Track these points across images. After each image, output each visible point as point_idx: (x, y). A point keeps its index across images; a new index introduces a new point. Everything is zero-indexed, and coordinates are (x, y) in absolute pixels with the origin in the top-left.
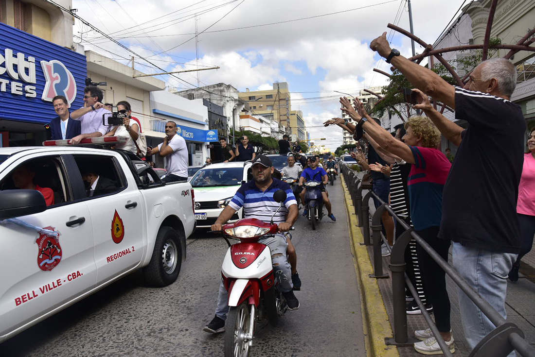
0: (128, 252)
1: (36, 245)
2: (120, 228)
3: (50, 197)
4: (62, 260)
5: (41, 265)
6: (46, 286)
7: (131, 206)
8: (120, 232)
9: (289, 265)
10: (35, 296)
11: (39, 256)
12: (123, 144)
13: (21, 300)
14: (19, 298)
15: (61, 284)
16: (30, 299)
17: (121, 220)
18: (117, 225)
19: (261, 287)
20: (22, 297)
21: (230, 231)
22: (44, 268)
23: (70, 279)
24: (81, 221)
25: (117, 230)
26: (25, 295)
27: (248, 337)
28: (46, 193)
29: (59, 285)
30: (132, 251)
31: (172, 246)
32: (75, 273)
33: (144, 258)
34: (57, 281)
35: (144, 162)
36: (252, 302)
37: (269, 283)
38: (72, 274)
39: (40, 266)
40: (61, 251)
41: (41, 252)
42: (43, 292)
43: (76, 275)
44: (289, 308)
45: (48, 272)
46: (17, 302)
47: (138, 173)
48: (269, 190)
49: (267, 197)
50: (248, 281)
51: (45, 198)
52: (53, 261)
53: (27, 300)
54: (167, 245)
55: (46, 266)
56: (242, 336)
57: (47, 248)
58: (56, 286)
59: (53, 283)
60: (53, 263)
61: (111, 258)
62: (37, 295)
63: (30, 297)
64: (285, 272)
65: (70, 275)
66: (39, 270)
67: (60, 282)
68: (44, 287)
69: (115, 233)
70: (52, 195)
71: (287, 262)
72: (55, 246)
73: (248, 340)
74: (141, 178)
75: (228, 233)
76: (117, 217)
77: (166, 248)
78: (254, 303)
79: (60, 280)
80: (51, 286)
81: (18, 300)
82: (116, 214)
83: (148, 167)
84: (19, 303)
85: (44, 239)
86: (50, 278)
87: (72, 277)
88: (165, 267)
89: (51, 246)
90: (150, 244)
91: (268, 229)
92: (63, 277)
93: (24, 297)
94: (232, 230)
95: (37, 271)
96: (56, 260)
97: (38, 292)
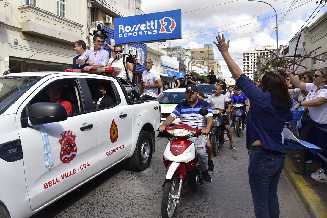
0: (119, 148)
1: (59, 144)
2: (116, 132)
3: (69, 108)
4: (77, 155)
5: (63, 159)
6: (65, 174)
7: (123, 116)
8: (115, 134)
9: (207, 155)
10: (58, 182)
11: (61, 152)
12: (117, 73)
13: (48, 185)
14: (47, 184)
15: (76, 173)
16: (54, 184)
17: (116, 126)
18: (114, 130)
19: (187, 168)
20: (49, 182)
21: (170, 131)
22: (64, 161)
23: (82, 168)
24: (90, 127)
25: (114, 133)
26: (51, 181)
27: (177, 197)
28: (66, 105)
29: (74, 173)
30: (122, 148)
31: (146, 144)
32: (85, 164)
33: (130, 152)
34: (73, 170)
35: (130, 86)
36: (181, 177)
37: (192, 166)
38: (84, 165)
39: (61, 160)
40: (76, 149)
41: (62, 149)
42: (63, 179)
43: (86, 165)
44: (205, 182)
45: (67, 164)
46: (45, 186)
47: (127, 93)
48: (196, 107)
49: (194, 111)
50: (179, 164)
51: (66, 109)
52: (71, 155)
53: (52, 185)
54: (144, 143)
55: (66, 159)
56: (173, 196)
57: (67, 147)
58: (72, 174)
59: (70, 172)
60: (71, 157)
61: (109, 153)
62: (59, 181)
63: (55, 182)
64: (204, 159)
65: (82, 166)
66: (61, 162)
67: (75, 171)
68: (64, 175)
69: (112, 135)
70: (71, 107)
71: (206, 153)
72: (73, 145)
73: (176, 200)
74: (129, 97)
75: (169, 132)
76: (114, 124)
77: (143, 145)
78: (182, 178)
79: (75, 169)
80: (69, 174)
81: (46, 185)
82: (113, 122)
83: (133, 89)
84: (46, 187)
85: (65, 140)
86: (68, 168)
87: (83, 167)
88: (142, 158)
89: (70, 145)
90: (133, 143)
91: (194, 132)
92: (77, 167)
93: (50, 183)
94: (172, 131)
95: (60, 163)
96: (72, 155)
97: (60, 179)
